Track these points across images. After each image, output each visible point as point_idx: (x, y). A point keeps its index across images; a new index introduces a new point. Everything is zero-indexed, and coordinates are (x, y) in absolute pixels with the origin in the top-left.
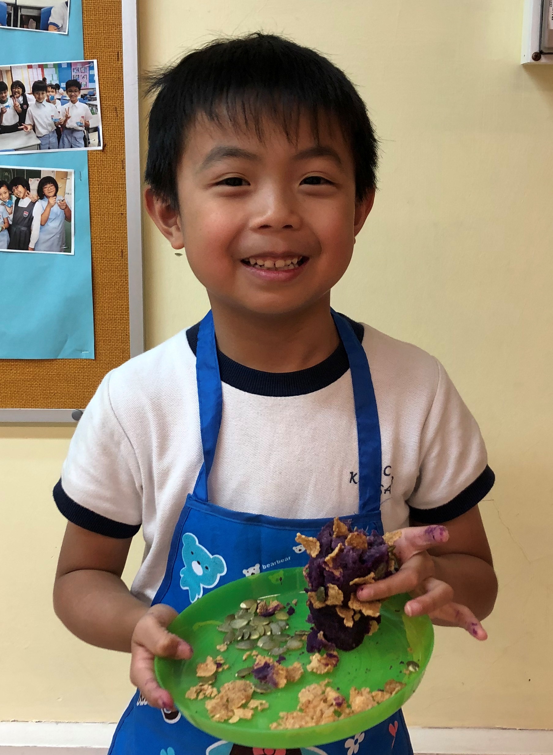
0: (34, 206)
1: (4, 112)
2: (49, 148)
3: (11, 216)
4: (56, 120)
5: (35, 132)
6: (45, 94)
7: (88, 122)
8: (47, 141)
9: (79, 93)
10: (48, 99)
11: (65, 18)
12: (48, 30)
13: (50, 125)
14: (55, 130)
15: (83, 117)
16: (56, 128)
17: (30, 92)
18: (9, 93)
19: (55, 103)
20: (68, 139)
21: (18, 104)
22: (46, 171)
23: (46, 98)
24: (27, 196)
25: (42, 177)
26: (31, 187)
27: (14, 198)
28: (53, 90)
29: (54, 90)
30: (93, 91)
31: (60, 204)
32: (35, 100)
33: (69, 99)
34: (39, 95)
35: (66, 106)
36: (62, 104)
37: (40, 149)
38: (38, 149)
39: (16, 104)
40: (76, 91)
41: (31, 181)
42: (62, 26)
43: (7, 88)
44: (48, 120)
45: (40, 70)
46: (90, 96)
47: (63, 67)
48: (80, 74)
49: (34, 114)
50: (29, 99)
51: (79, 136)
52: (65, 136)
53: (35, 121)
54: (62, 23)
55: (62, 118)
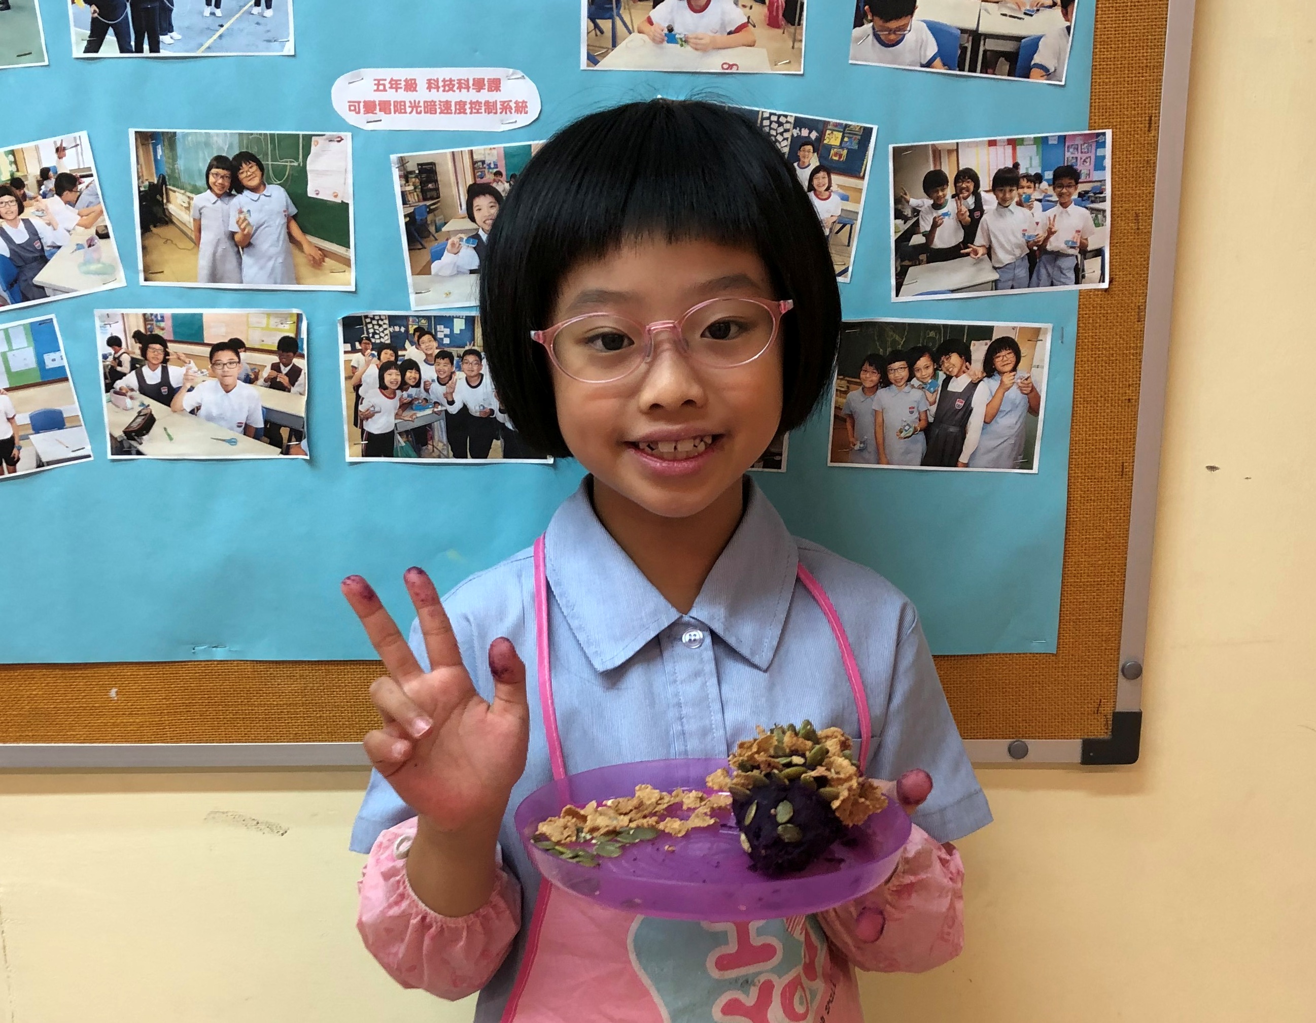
0: (975, 390)
1: (940, 222)
2: (1012, 288)
3: (934, 409)
4: (1030, 237)
5: (990, 258)
6: (1015, 193)
7: (1086, 239)
8: (1011, 276)
9: (1076, 189)
10: (1020, 200)
11: (1062, 56)
12: (1028, 77)
13: (1019, 246)
14: (1027, 254)
15: (1078, 231)
16: (1028, 251)
17: (988, 189)
18: (950, 190)
19: (1030, 208)
20: (1047, 270)
21: (964, 209)
22: (1002, 327)
23: (1016, 199)
24: (964, 372)
25: (993, 339)
26: (973, 357)
27: (942, 376)
28: (1029, 184)
29: (1032, 185)
30: (1101, 185)
31: (1021, 385)
32: (997, 202)
33: (1057, 199)
34: (1005, 195)
35: (1051, 212)
36: (1044, 210)
37: (996, 289)
38: (992, 290)
39: (961, 210)
40: (1069, 186)
41: (974, 345)
42: (1055, 70)
43: (948, 182)
44: (1016, 237)
45: (1009, 149)
46: (1095, 194)
47: (1050, 142)
48: (1079, 155)
49: (991, 228)
50: (986, 201)
51: (1068, 264)
52: (1042, 265)
53: (993, 239)
54: (1056, 65)
55: (1041, 233)
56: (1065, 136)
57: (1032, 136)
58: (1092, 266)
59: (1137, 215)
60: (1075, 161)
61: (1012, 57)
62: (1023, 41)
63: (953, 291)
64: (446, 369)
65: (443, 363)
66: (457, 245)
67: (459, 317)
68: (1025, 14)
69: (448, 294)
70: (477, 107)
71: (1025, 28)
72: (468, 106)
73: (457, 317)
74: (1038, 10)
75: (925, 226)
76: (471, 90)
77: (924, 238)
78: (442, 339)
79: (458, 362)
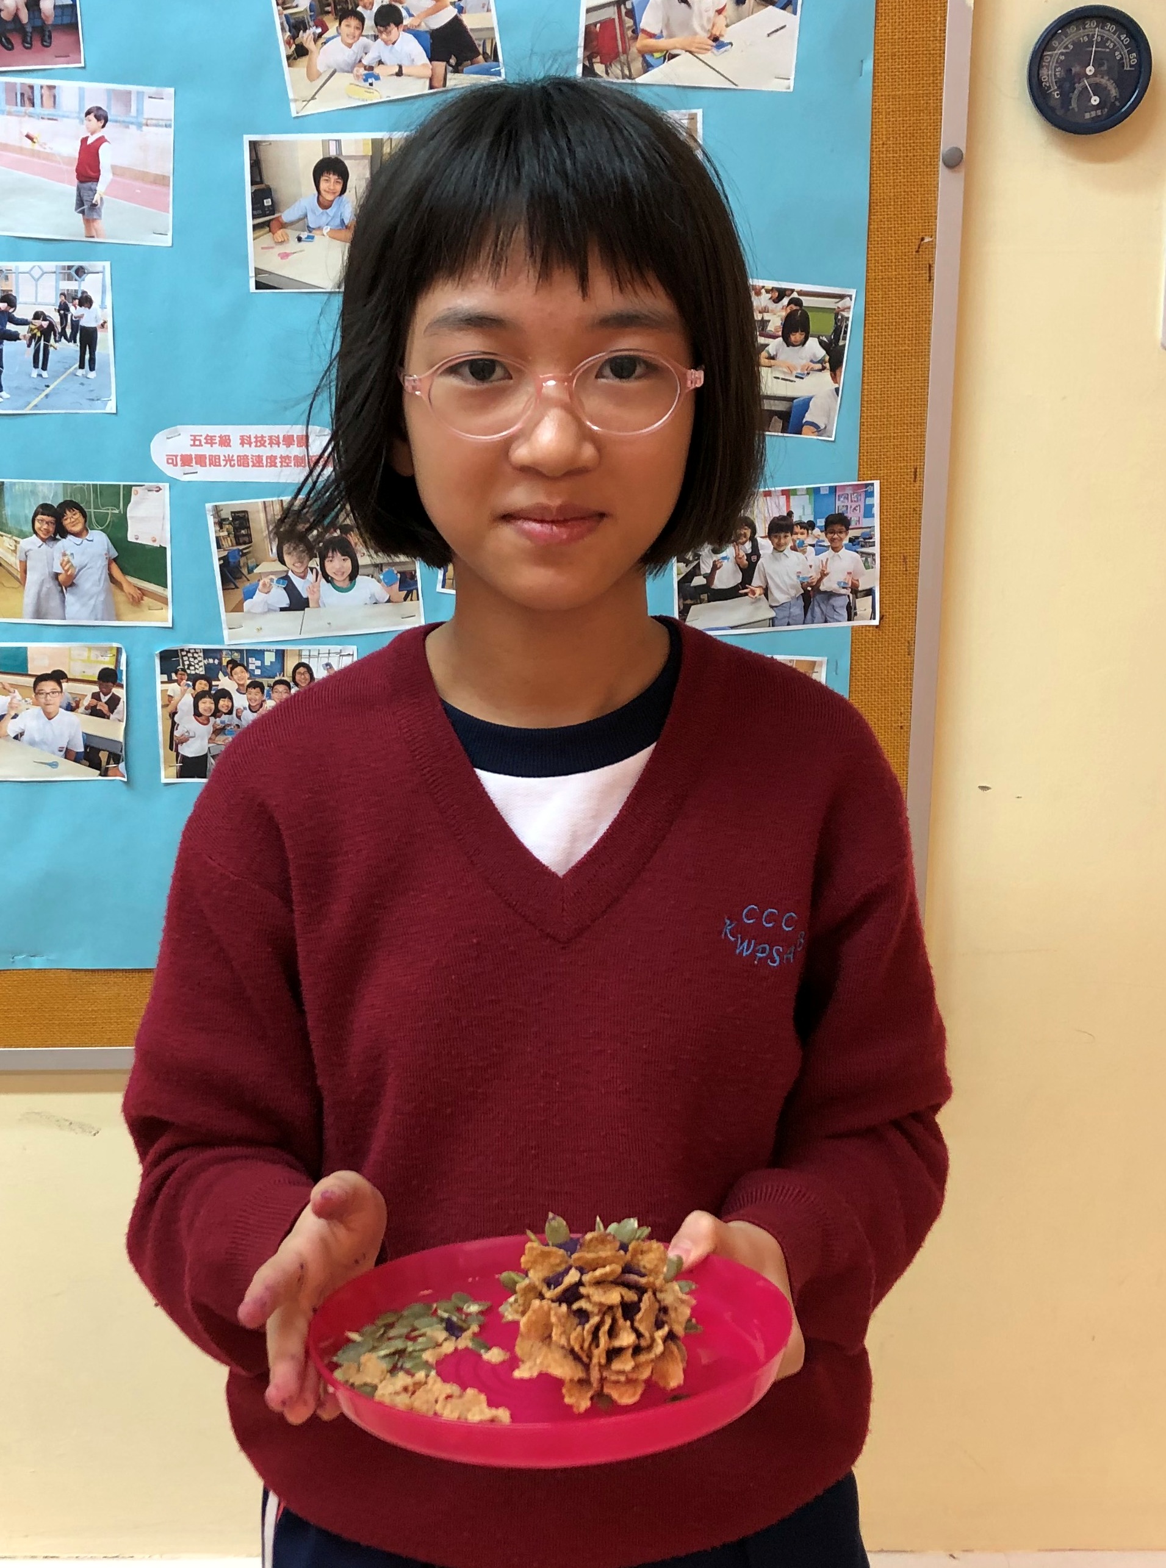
1: (718, 566)
2: (789, 624)
4: (804, 578)
5: (768, 599)
6: (789, 538)
7: (858, 580)
8: (786, 613)
9: (847, 534)
10: (795, 545)
11: (832, 414)
12: (801, 434)
13: (793, 587)
14: (802, 594)
15: (849, 573)
16: (803, 592)
17: (764, 535)
19: (804, 552)
20: (820, 608)
21: (742, 553)
23: (791, 544)
28: (802, 530)
29: (805, 531)
30: (870, 532)
32: (772, 547)
33: (829, 544)
34: (780, 540)
35: (823, 556)
36: (817, 554)
37: (773, 626)
39: (739, 554)
40: (841, 532)
42: (825, 427)
44: (790, 577)
45: (783, 499)
46: (865, 539)
47: (822, 492)
48: (849, 504)
49: (769, 570)
50: (762, 545)
51: (840, 603)
52: (816, 603)
53: (769, 581)
54: (827, 423)
55: (815, 575)
56: (836, 486)
57: (805, 487)
58: (863, 605)
59: (905, 558)
60: (845, 509)
61: (785, 416)
62: (795, 401)
63: (732, 628)
64: (257, 697)
65: (255, 692)
66: (268, 585)
67: (270, 651)
68: (797, 377)
69: (259, 630)
70: (287, 461)
71: (797, 389)
72: (278, 460)
73: (267, 651)
74: (808, 374)
75: (706, 568)
76: (281, 445)
77: (705, 580)
78: (254, 670)
79: (268, 691)
